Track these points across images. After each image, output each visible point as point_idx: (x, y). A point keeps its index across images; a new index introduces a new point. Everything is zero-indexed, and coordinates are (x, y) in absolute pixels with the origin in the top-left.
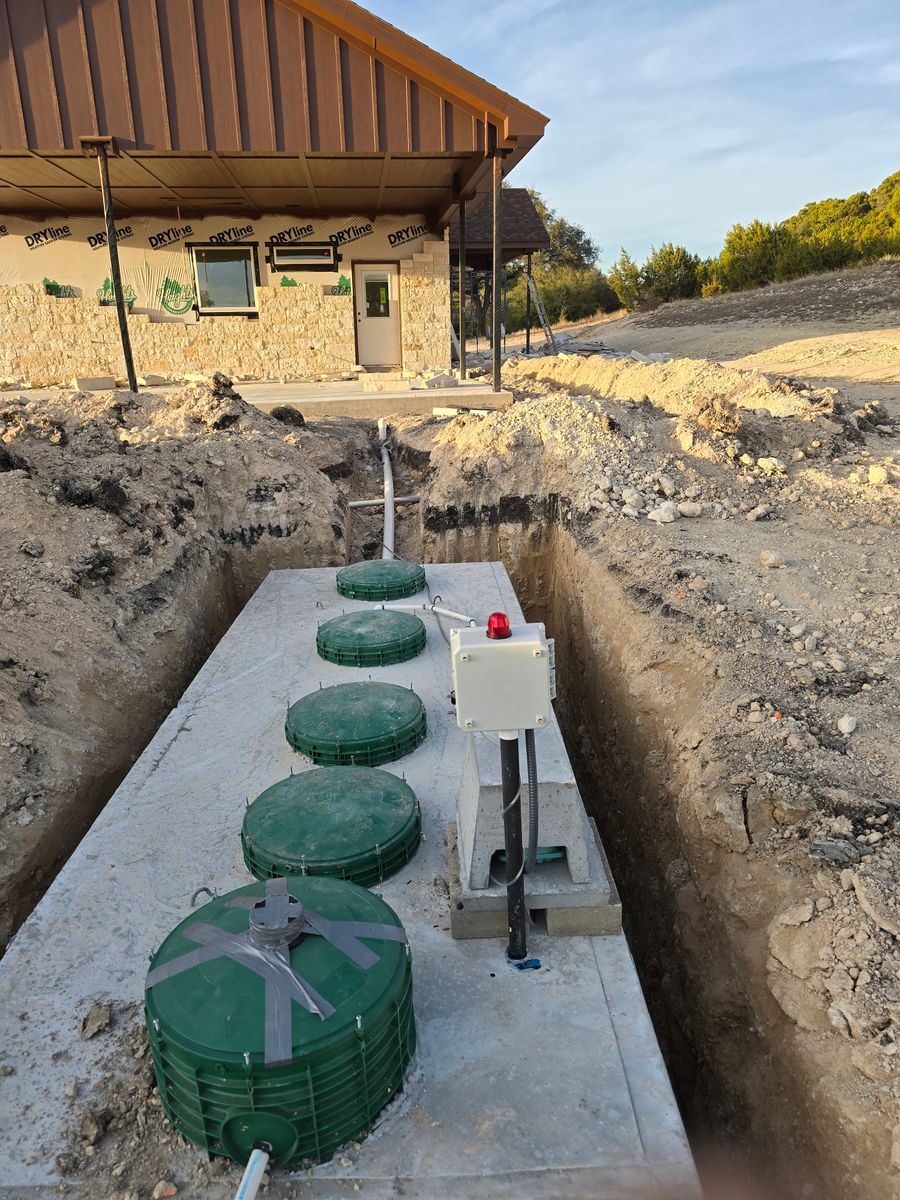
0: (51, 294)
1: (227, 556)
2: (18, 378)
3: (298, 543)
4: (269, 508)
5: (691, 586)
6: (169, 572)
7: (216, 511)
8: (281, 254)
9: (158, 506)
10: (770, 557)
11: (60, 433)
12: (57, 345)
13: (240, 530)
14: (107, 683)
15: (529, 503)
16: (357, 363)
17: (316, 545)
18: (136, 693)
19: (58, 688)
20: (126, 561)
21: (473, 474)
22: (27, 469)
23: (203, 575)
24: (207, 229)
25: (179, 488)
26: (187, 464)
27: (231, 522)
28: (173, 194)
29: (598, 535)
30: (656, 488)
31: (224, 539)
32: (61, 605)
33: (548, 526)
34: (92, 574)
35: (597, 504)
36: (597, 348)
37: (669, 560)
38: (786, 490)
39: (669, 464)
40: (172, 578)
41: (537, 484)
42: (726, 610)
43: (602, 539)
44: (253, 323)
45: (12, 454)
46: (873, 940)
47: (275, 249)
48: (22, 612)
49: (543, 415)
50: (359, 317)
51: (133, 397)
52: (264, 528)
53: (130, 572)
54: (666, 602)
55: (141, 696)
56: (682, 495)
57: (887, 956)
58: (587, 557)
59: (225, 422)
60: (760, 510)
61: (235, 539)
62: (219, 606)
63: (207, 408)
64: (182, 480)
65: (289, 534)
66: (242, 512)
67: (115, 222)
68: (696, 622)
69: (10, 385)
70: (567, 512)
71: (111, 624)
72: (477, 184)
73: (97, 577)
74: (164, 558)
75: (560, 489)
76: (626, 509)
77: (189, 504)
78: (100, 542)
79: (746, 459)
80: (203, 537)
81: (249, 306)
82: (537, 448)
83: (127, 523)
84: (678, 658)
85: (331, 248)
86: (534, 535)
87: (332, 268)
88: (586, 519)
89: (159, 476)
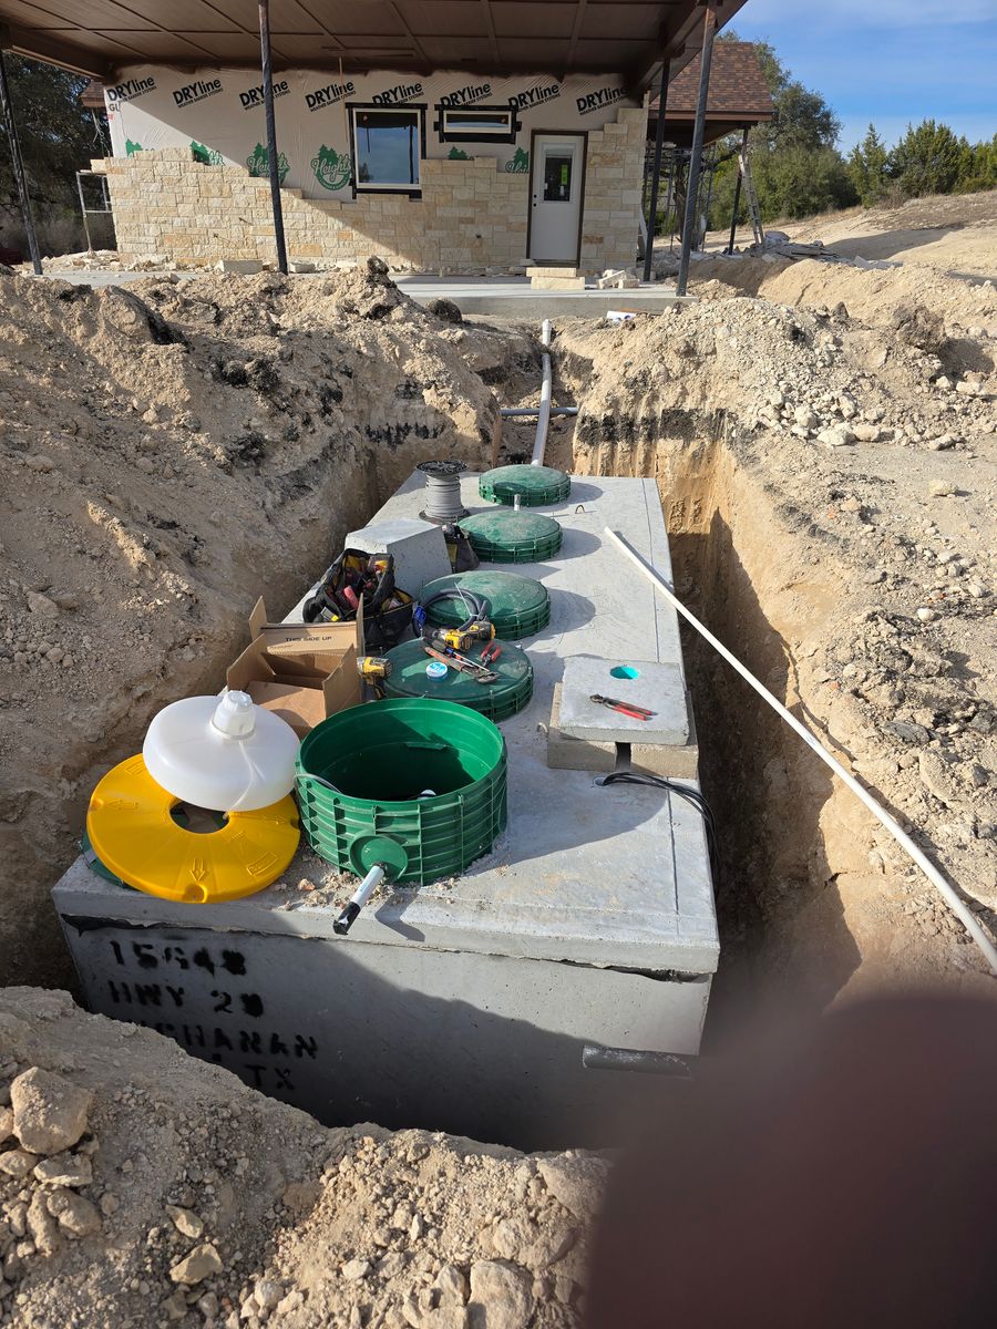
0: (198, 161)
1: (372, 454)
2: (162, 257)
3: (444, 446)
4: (416, 407)
5: (843, 507)
6: (316, 462)
7: (364, 406)
8: (451, 119)
9: (308, 394)
10: (938, 485)
11: (215, 310)
12: (204, 220)
13: (386, 428)
14: (257, 558)
15: (694, 418)
16: (528, 257)
17: (462, 449)
18: (281, 571)
19: (214, 555)
20: (275, 445)
21: (635, 381)
22: (186, 344)
23: (347, 471)
24: (370, 87)
25: (328, 377)
26: (337, 353)
27: (378, 419)
28: (336, 44)
29: (761, 454)
30: (834, 408)
31: (370, 436)
32: (216, 480)
33: (712, 445)
34: (244, 455)
35: (765, 421)
36: (815, 252)
37: (828, 481)
38: (983, 419)
39: (854, 381)
40: (318, 468)
41: (704, 398)
42: (874, 530)
43: (764, 459)
44: (415, 204)
45: (171, 328)
46: (924, 803)
47: (445, 113)
48: (181, 482)
49: (720, 319)
50: (534, 201)
51: (284, 280)
52: (410, 428)
53: (279, 456)
54: (814, 522)
55: (286, 575)
56: (862, 418)
57: (932, 817)
58: (746, 478)
59: (379, 312)
60: (944, 439)
61: (380, 437)
62: (362, 504)
63: (360, 296)
64: (331, 370)
65: (435, 436)
66: (390, 408)
67: (274, 75)
68: (841, 542)
69: (154, 265)
70: (732, 429)
71: (261, 504)
72: (686, 36)
73: (249, 457)
74: (312, 446)
75: (729, 404)
76: (795, 429)
77: (338, 396)
78: (252, 424)
79: (943, 382)
80: (350, 432)
81: (412, 182)
82: (709, 357)
83: (278, 406)
84: (817, 580)
85: (510, 114)
86: (694, 455)
87: (507, 139)
88: (750, 436)
89: (309, 363)
